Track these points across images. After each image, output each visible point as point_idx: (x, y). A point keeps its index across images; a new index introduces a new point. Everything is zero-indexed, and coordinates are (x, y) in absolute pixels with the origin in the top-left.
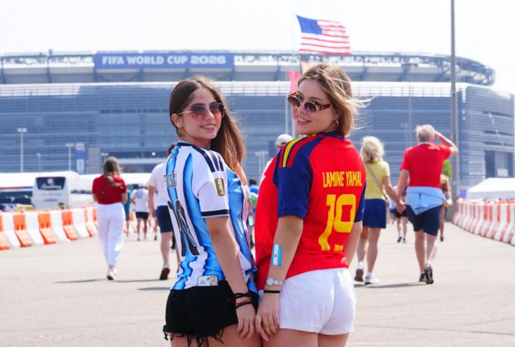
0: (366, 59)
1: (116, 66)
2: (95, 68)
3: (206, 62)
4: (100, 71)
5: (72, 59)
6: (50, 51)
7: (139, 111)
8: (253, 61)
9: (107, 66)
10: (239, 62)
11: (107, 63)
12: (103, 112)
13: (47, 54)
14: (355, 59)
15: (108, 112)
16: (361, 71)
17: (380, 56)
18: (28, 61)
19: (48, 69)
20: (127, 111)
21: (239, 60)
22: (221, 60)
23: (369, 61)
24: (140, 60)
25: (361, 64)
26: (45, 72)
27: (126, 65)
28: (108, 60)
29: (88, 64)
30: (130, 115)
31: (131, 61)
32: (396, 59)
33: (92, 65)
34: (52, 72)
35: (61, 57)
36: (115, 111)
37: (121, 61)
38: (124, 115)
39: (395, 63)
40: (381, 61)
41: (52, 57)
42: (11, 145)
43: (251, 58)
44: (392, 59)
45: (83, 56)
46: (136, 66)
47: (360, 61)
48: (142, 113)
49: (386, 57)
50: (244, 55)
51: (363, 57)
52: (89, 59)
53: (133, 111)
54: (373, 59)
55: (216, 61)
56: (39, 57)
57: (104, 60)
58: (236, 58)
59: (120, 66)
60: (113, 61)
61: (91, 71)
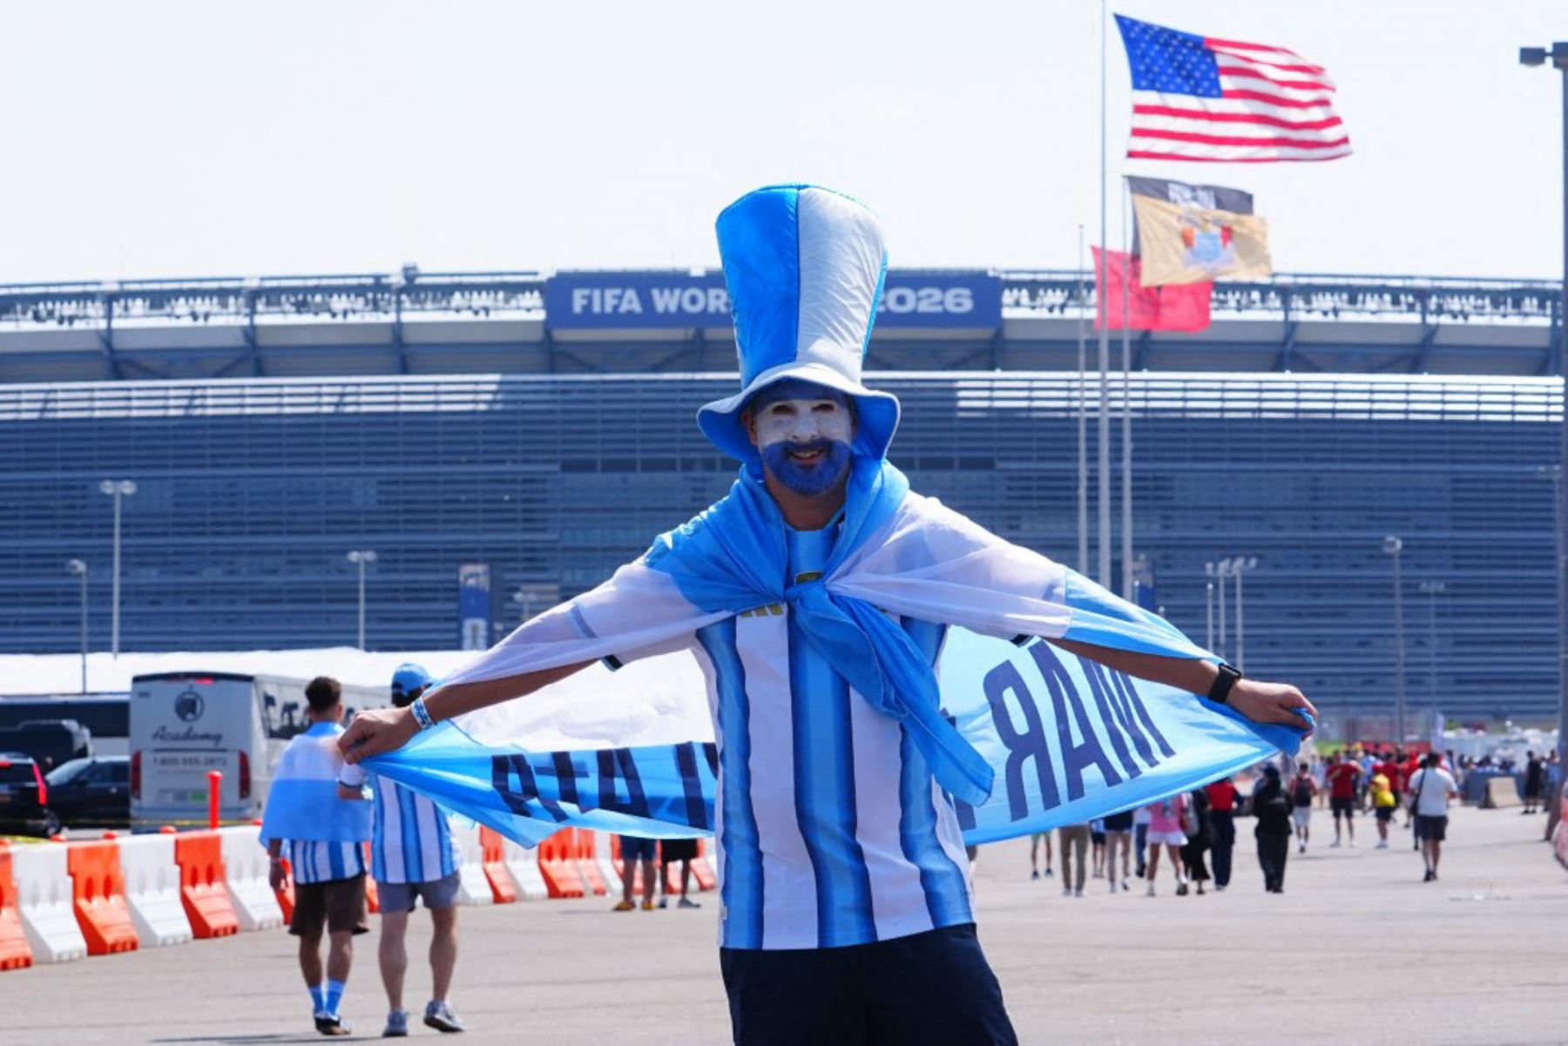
0: (1433, 302)
1: (617, 319)
2: (547, 326)
3: (908, 307)
4: (563, 335)
5: (479, 300)
6: (410, 274)
7: (688, 465)
8: (1063, 307)
9: (589, 318)
10: (1015, 309)
11: (587, 308)
12: (568, 467)
13: (397, 280)
14: (1395, 302)
15: (589, 466)
16: (1415, 338)
17: (1479, 293)
18: (339, 303)
19: (398, 327)
20: (648, 466)
21: (1017, 304)
22: (960, 301)
23: (1440, 311)
24: (694, 300)
25: (1415, 318)
26: (386, 338)
27: (650, 316)
28: (589, 299)
29: (529, 310)
30: (660, 477)
31: (665, 301)
32: (1530, 304)
33: (540, 315)
34: (409, 338)
35: (443, 292)
36: (609, 466)
37: (631, 302)
38: (638, 477)
39: (1526, 315)
40: (1480, 310)
41: (413, 288)
42: (274, 572)
43: (1057, 297)
44: (1517, 304)
45: (514, 289)
46: (680, 317)
47: (1411, 308)
48: (698, 474)
49: (1497, 298)
50: (1034, 287)
51: (1422, 295)
52: (533, 299)
53: (669, 466)
54: (1455, 304)
55: (942, 303)
56: (374, 290)
57: (578, 300)
58: (1008, 297)
59: (629, 320)
60: (605, 301)
61: (537, 336)
